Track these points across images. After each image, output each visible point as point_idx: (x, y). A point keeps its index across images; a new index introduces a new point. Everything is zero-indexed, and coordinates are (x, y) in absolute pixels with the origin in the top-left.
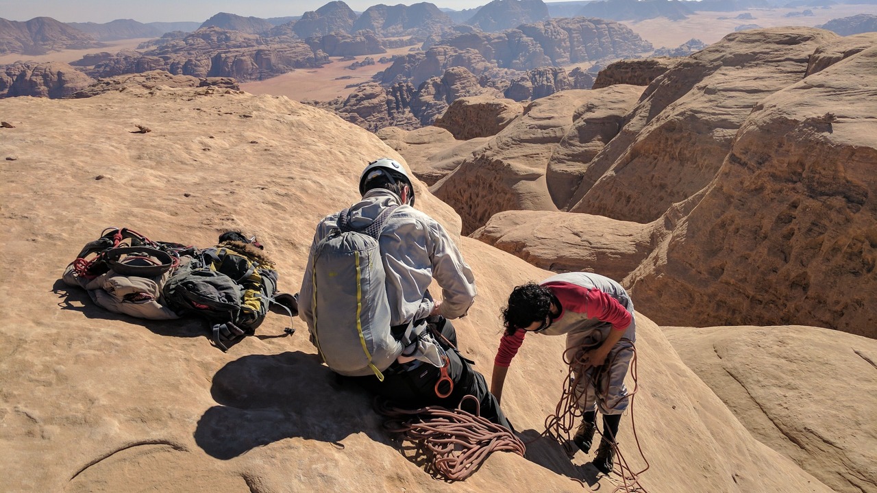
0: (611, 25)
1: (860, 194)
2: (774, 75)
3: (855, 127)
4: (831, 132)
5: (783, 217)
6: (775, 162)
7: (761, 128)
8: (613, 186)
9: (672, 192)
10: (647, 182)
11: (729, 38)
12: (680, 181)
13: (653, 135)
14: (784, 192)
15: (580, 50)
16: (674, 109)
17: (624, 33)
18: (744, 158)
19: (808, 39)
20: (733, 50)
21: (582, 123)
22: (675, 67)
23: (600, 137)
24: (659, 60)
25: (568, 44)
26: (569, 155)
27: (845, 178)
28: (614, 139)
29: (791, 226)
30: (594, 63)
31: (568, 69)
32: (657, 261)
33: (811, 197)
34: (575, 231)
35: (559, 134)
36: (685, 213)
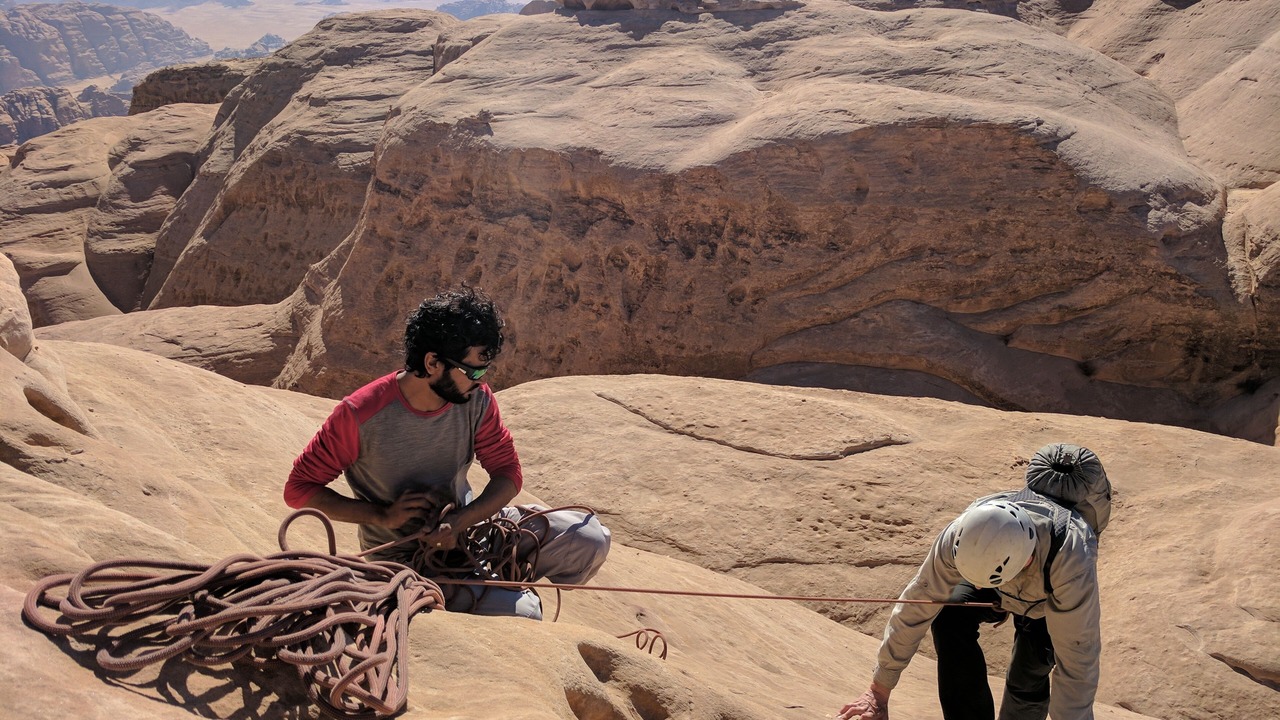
0: (132, 16)
1: (542, 208)
2: (396, 74)
3: (517, 125)
4: (492, 134)
5: (463, 254)
6: (435, 183)
7: (405, 139)
8: (207, 260)
9: (300, 253)
10: (259, 245)
11: (325, 25)
12: (308, 235)
13: (249, 175)
14: (456, 221)
15: (89, 57)
16: (271, 132)
17: (157, 28)
18: (394, 184)
19: (424, 25)
20: (334, 43)
21: (128, 170)
22: (257, 72)
23: (164, 189)
24: (228, 64)
25: (63, 47)
26: (118, 225)
27: (522, 191)
28: (189, 189)
29: (476, 264)
30: (118, 77)
31: (75, 89)
32: (310, 351)
33: (489, 221)
34: (168, 336)
35: (90, 192)
36: (333, 275)
